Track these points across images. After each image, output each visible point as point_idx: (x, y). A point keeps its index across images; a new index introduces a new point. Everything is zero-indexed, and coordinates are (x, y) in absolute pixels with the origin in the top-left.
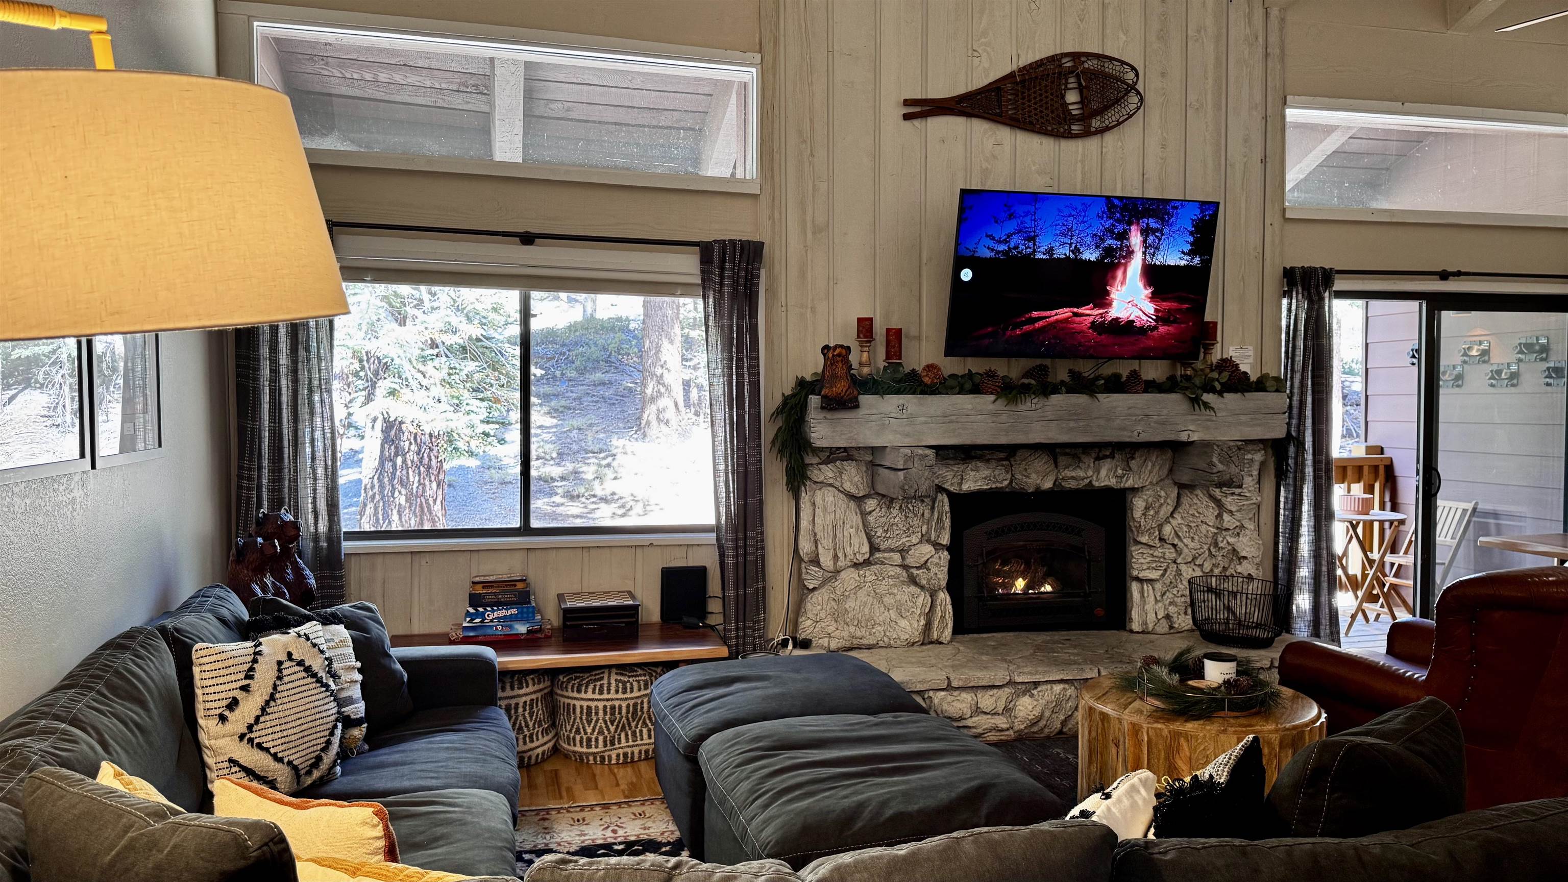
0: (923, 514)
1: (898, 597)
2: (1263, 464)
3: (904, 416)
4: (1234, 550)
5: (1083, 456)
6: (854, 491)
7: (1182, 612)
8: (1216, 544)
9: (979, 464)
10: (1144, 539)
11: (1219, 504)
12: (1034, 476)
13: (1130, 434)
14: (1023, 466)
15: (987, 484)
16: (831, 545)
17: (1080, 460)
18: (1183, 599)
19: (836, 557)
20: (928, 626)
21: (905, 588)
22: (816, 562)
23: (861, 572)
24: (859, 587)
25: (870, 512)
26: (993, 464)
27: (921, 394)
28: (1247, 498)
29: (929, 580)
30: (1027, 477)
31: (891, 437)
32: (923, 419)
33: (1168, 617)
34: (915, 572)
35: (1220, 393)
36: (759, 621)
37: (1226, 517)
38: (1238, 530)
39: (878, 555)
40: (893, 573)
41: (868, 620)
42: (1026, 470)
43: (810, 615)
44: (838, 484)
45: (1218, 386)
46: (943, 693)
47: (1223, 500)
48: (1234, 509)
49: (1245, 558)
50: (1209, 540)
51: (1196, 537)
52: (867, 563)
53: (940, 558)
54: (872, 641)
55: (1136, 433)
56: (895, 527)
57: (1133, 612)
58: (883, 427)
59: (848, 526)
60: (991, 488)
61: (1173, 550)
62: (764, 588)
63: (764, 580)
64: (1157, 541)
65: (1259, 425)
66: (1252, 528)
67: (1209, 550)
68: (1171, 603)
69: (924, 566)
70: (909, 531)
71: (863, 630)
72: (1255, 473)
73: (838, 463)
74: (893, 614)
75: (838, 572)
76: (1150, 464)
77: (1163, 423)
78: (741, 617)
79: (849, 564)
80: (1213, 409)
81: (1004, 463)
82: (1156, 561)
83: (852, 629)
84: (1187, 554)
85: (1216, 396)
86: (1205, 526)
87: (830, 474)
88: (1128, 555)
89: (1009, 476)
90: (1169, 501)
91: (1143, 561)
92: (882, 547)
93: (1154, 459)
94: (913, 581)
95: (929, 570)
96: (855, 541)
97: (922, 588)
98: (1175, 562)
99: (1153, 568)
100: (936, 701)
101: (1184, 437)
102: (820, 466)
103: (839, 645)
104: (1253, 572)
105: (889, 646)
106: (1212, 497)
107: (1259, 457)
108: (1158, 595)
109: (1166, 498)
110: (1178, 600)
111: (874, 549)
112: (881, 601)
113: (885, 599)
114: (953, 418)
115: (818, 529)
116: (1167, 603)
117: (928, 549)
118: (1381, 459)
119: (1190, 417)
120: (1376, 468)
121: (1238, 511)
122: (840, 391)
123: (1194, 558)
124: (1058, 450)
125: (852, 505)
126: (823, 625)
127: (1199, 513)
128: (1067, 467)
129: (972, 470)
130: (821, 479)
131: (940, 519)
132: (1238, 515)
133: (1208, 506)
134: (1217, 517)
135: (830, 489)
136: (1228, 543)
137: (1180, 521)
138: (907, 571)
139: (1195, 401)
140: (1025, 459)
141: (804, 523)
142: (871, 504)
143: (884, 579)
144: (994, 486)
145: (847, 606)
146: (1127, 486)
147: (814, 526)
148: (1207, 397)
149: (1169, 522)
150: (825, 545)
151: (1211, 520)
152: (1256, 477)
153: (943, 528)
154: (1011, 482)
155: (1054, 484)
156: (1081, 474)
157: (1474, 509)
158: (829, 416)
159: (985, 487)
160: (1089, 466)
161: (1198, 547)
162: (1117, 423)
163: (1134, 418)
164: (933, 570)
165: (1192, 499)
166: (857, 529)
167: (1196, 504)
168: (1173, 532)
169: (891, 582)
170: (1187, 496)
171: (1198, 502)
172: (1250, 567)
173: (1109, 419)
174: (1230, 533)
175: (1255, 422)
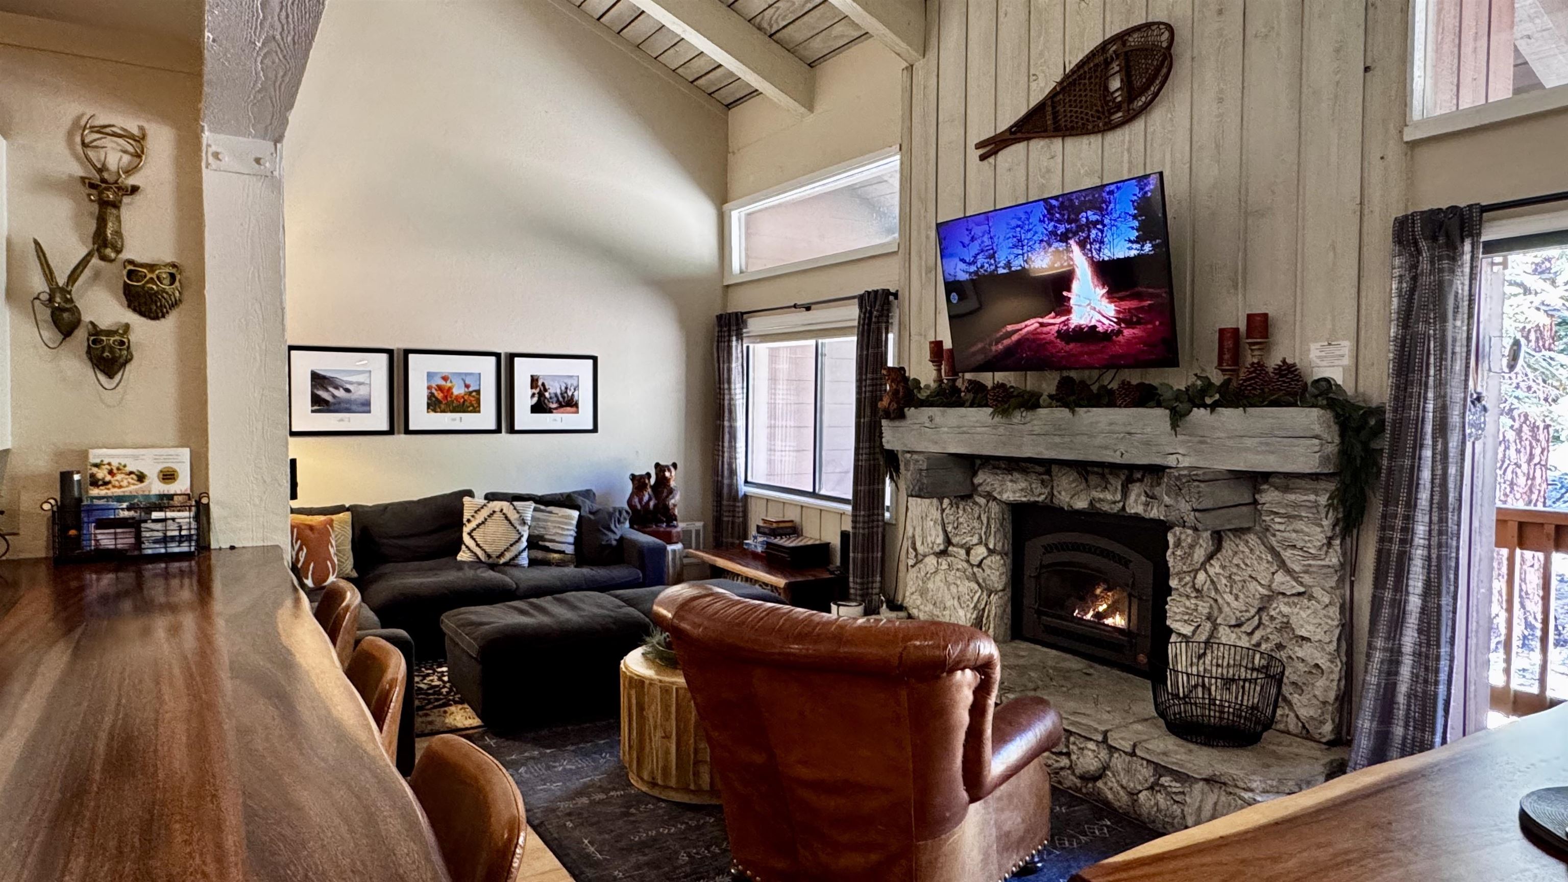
0: (979, 518)
1: (959, 589)
3: (935, 426)
9: (1016, 475)
11: (1277, 558)
13: (1112, 454)
15: (1025, 496)
16: (920, 533)
19: (923, 544)
21: (966, 583)
23: (938, 560)
24: (936, 573)
25: (945, 510)
29: (984, 580)
30: (1061, 494)
31: (926, 444)
32: (946, 429)
34: (975, 569)
37: (1287, 578)
38: (1300, 598)
39: (950, 548)
40: (960, 567)
41: (941, 603)
47: (1282, 552)
48: (1296, 568)
49: (1303, 638)
50: (1259, 603)
51: (1241, 595)
52: (943, 553)
55: (1118, 453)
56: (961, 526)
60: (1029, 501)
61: (1211, 605)
64: (1190, 589)
67: (1258, 616)
70: (971, 531)
74: (955, 603)
75: (925, 557)
77: (1147, 443)
79: (931, 551)
81: (1045, 477)
82: (1187, 613)
84: (1229, 615)
85: (1208, 412)
86: (1255, 583)
89: (1046, 491)
90: (1201, 542)
91: (1177, 611)
92: (954, 542)
94: (974, 577)
95: (983, 570)
96: (934, 533)
97: (980, 585)
98: (1212, 620)
99: (1185, 621)
101: (1172, 461)
106: (1268, 548)
108: (1192, 655)
111: (948, 542)
114: (966, 429)
116: (1201, 669)
117: (982, 550)
119: (1174, 437)
121: (1305, 572)
123: (1240, 623)
124: (1089, 469)
127: (1246, 565)
133: (1261, 558)
134: (1270, 575)
136: (1280, 612)
137: (1218, 570)
138: (970, 567)
140: (1061, 476)
142: (945, 503)
143: (953, 570)
144: (1032, 499)
145: (928, 587)
148: (1198, 413)
149: (1207, 569)
151: (1262, 577)
154: (1048, 497)
155: (1089, 504)
156: (1111, 497)
159: (1024, 499)
160: (1116, 488)
161: (1244, 608)
162: (1099, 441)
163: (1115, 436)
164: (988, 571)
165: (1237, 546)
166: (935, 522)
167: (1243, 552)
168: (1208, 582)
169: (958, 574)
170: (1231, 540)
171: (1247, 550)
172: (1317, 654)
173: (1091, 436)
174: (1286, 600)
175: (1264, 448)
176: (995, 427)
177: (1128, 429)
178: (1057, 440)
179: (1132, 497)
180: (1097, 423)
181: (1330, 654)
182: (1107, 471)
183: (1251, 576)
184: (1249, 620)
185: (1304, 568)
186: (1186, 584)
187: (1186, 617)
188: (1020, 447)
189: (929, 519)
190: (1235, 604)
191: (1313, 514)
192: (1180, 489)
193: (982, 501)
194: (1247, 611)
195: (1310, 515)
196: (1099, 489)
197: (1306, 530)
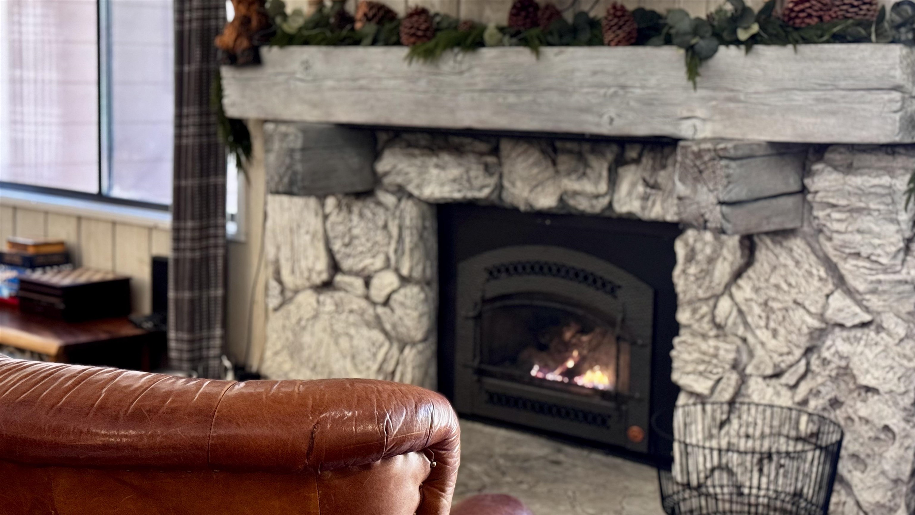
3: (313, 78)
9: (447, 158)
11: (834, 273)
13: (596, 119)
15: (459, 191)
16: (289, 254)
17: (587, 165)
21: (365, 331)
22: (278, 274)
23: (320, 298)
25: (330, 215)
26: (471, 161)
29: (394, 326)
32: (332, 82)
34: (377, 309)
39: (339, 278)
40: (355, 307)
47: (841, 264)
50: (804, 341)
51: (782, 331)
52: (326, 286)
55: (606, 119)
56: (356, 241)
60: (464, 198)
61: (734, 347)
65: (834, 113)
69: (388, 303)
70: (372, 249)
75: (296, 292)
79: (307, 284)
81: (487, 159)
82: (703, 362)
86: (801, 311)
89: (492, 181)
90: (725, 252)
91: (687, 357)
94: (378, 323)
95: (392, 310)
96: (311, 253)
97: (389, 335)
98: (735, 369)
99: (701, 373)
101: (686, 130)
111: (334, 267)
119: (693, 93)
124: (557, 144)
127: (790, 285)
131: (401, 237)
133: (810, 274)
134: (825, 298)
136: (837, 352)
137: (748, 294)
138: (371, 307)
142: (330, 203)
143: (344, 312)
145: (303, 340)
149: (730, 294)
154: (495, 190)
155: (559, 200)
160: (600, 176)
161: (785, 350)
162: (577, 99)
163: (602, 91)
164: (399, 311)
165: (777, 256)
166: (314, 236)
167: (785, 266)
168: (735, 313)
169: (352, 318)
170: (767, 248)
171: (791, 263)
172: (887, 411)
173: (564, 92)
174: (845, 334)
175: (822, 107)
176: (412, 79)
177: (622, 80)
178: (512, 99)
179: (624, 187)
180: (573, 71)
181: (905, 409)
182: (586, 147)
183: (795, 302)
184: (791, 366)
185: (871, 286)
186: (703, 317)
187: (701, 368)
188: (452, 111)
189: (303, 231)
190: (772, 344)
191: (888, 205)
192: (701, 172)
193: (389, 199)
194: (789, 353)
195: (882, 207)
196: (574, 177)
197: (876, 229)
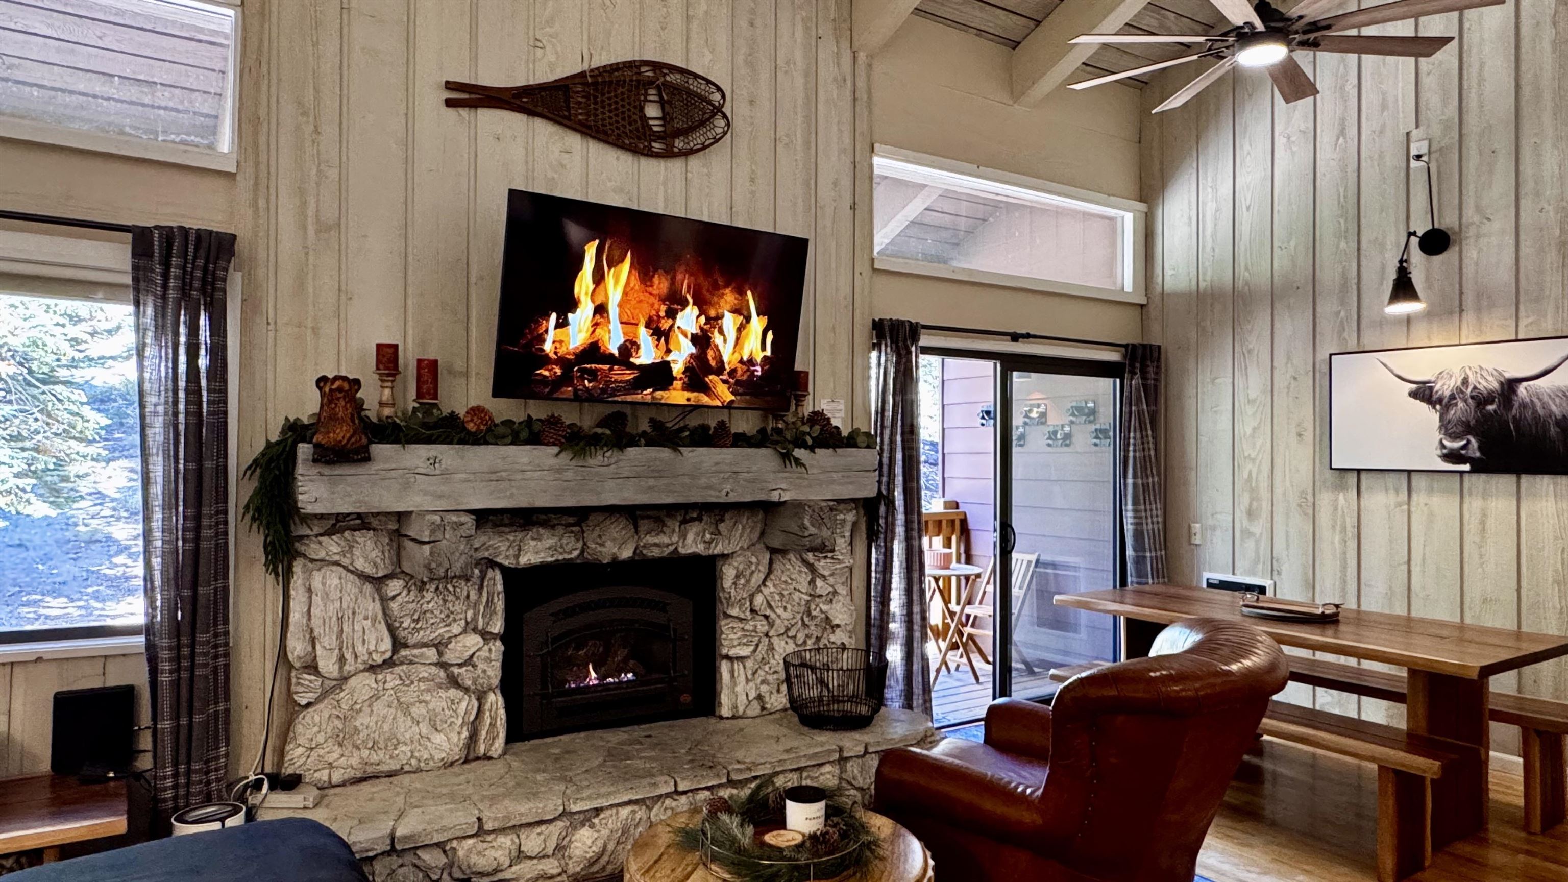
0: (468, 597)
1: (431, 706)
2: (855, 524)
3: (438, 472)
4: (827, 618)
5: (666, 519)
6: (369, 570)
7: (774, 691)
8: (809, 613)
9: (542, 531)
10: (734, 612)
11: (812, 568)
12: (609, 544)
13: (718, 493)
14: (597, 531)
15: (552, 556)
16: (335, 643)
17: (664, 525)
18: (775, 676)
19: (342, 660)
20: (473, 737)
21: (442, 693)
22: (312, 667)
23: (380, 677)
24: (376, 697)
25: (394, 597)
26: (560, 530)
27: (458, 443)
28: (840, 562)
29: (475, 680)
30: (602, 545)
31: (418, 499)
32: (464, 476)
33: (760, 697)
34: (456, 670)
35: (812, 449)
36: (217, 758)
37: (819, 583)
38: (830, 596)
39: (404, 653)
40: (426, 675)
41: (389, 739)
42: (600, 536)
43: (301, 741)
44: (346, 561)
45: (810, 441)
46: (471, 841)
47: (816, 564)
48: (826, 573)
49: (838, 626)
50: (803, 609)
51: (789, 607)
52: (389, 663)
53: (490, 650)
54: (394, 766)
55: (724, 493)
56: (428, 615)
57: (723, 696)
58: (407, 486)
59: (361, 617)
60: (557, 561)
61: (765, 622)
62: (227, 711)
63: (227, 699)
64: (748, 613)
65: (851, 483)
66: (844, 592)
67: (802, 619)
68: (763, 682)
69: (469, 662)
70: (449, 618)
71: (381, 754)
72: (848, 534)
73: (347, 534)
74: (424, 728)
75: (345, 679)
76: (740, 527)
77: (753, 481)
78: (183, 757)
79: (362, 667)
80: (804, 466)
81: (574, 529)
82: (747, 636)
83: (365, 753)
84: (780, 626)
85: (808, 451)
86: (797, 593)
87: (335, 549)
88: (718, 632)
89: (580, 545)
90: (761, 568)
91: (732, 636)
92: (411, 641)
93: (745, 521)
94: (454, 682)
95: (474, 666)
96: (371, 638)
97: (466, 690)
98: (767, 635)
99: (744, 644)
100: (461, 853)
101: (775, 497)
102: (321, 538)
103: (346, 777)
104: (846, 640)
105: (419, 770)
106: (805, 562)
107: (850, 517)
108: (749, 673)
109: (758, 564)
110: (770, 678)
111: (398, 644)
112: (407, 711)
113: (414, 710)
114: (504, 474)
115: (316, 622)
116: (759, 681)
117: (473, 641)
118: (957, 514)
119: (781, 475)
120: (953, 522)
121: (832, 575)
122: (340, 438)
123: (788, 629)
124: (638, 513)
125: (368, 588)
126: (321, 752)
127: (792, 580)
128: (648, 533)
129: (533, 539)
130: (322, 555)
131: (490, 602)
132: (831, 580)
133: (800, 572)
134: (810, 583)
135: (334, 568)
136: (821, 610)
137: (772, 589)
138: (446, 670)
139: (786, 457)
140: (598, 525)
141: (296, 616)
142: (394, 586)
143: (412, 683)
144: (561, 558)
145: (357, 723)
146: (716, 552)
147: (309, 619)
148: (799, 453)
149: (761, 591)
150: (326, 644)
151: (804, 587)
152: (848, 539)
153: (494, 612)
154: (582, 552)
155: (635, 552)
156: (666, 540)
157: (1037, 562)
158: (326, 470)
159: (550, 559)
160: (674, 531)
161: (792, 617)
162: (703, 481)
163: (721, 475)
164: (481, 666)
165: (785, 565)
166: (374, 620)
167: (789, 569)
168: (765, 602)
169: (423, 686)
170: (780, 561)
171: (791, 567)
172: (843, 635)
173: (694, 477)
174: (824, 600)
175: (846, 480)
177: (735, 468)
182: (663, 514)
183: (795, 589)
184: (794, 625)
185: (831, 572)
186: (747, 609)
187: (745, 640)
190: (785, 615)
193: (474, 572)
194: (794, 618)
